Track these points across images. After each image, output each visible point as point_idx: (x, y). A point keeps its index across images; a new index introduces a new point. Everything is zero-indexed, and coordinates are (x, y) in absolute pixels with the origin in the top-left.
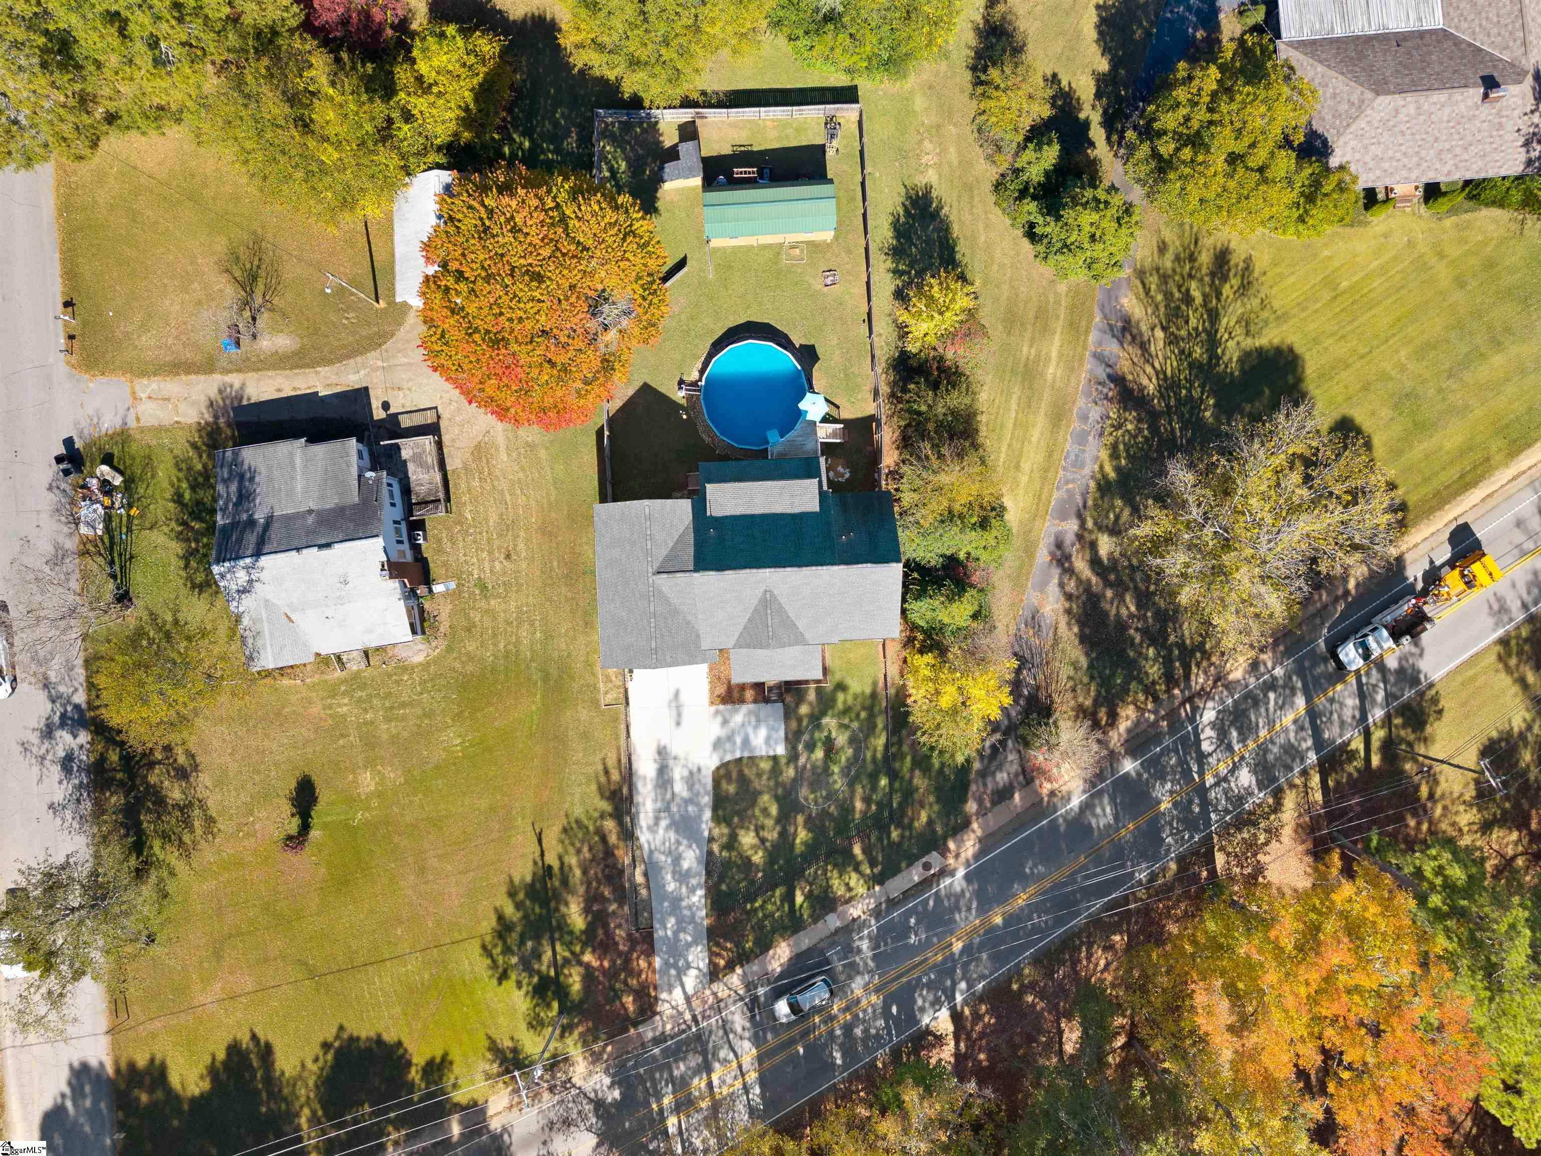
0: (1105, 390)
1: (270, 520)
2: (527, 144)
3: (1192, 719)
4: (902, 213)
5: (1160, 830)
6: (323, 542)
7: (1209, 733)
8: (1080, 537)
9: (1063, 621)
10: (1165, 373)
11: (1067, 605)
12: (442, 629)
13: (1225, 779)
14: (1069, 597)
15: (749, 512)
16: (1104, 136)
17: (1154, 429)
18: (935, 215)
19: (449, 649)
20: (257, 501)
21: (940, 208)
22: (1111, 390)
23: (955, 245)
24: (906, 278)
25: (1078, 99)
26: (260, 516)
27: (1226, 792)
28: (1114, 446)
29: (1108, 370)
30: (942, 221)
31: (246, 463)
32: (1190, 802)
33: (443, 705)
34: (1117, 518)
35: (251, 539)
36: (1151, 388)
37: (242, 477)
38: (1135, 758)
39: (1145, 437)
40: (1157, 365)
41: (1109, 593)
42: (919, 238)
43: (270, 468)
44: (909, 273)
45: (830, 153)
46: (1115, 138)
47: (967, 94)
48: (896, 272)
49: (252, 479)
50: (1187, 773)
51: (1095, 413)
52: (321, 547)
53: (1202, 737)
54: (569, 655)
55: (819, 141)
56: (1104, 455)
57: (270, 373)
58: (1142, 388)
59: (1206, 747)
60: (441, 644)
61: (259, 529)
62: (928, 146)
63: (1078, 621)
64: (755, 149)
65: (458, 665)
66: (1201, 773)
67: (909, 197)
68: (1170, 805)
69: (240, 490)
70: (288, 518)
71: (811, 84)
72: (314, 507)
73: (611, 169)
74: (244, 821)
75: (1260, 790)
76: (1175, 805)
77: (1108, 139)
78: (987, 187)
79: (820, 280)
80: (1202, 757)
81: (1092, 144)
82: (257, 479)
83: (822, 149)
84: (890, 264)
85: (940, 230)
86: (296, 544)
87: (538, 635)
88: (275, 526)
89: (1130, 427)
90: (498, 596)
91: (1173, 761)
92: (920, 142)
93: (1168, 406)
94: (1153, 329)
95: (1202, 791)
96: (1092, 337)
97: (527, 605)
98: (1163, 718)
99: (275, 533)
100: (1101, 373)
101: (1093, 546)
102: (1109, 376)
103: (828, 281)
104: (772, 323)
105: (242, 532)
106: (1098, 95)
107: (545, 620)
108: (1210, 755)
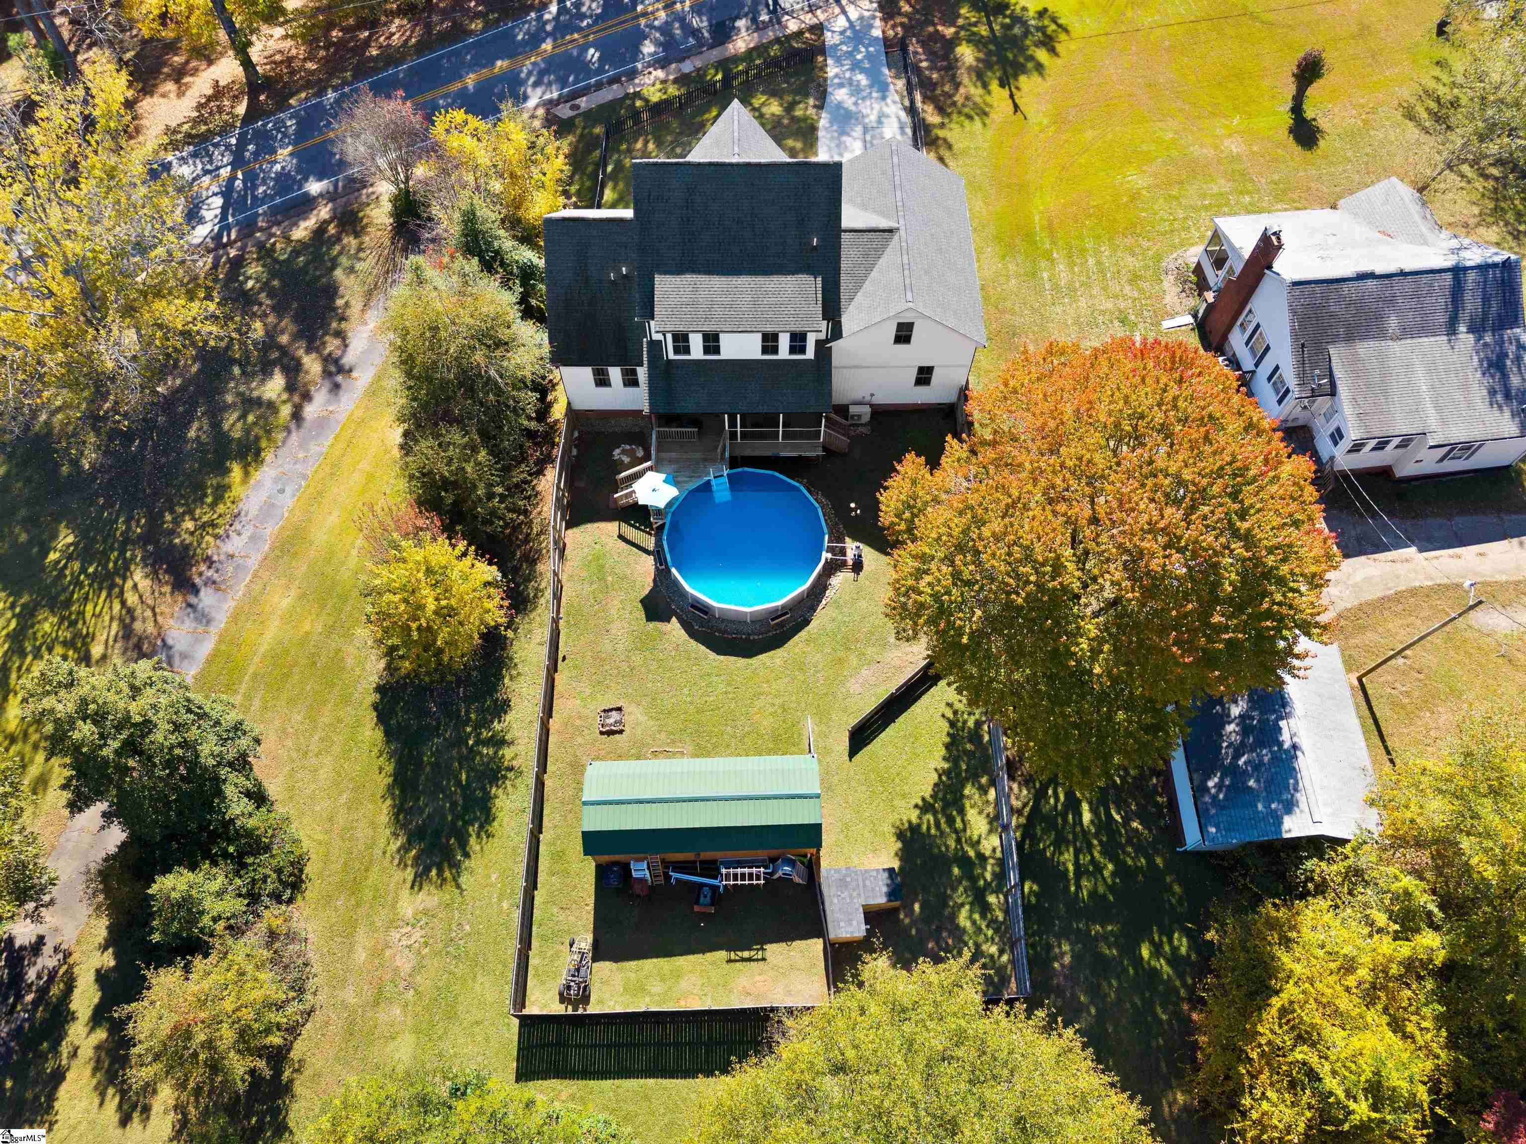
0: (210, 573)
1: (1451, 330)
2: (1145, 953)
3: (226, 228)
4: (473, 841)
5: (296, 133)
6: (1370, 283)
7: (208, 215)
8: (307, 397)
9: (354, 311)
10: (109, 595)
11: (343, 325)
12: (1171, 278)
13: (206, 172)
14: (340, 334)
15: (760, 280)
16: (77, 992)
17: (155, 519)
18: (415, 836)
19: (1158, 257)
20: (1476, 359)
21: (404, 849)
22: (199, 573)
23: (390, 788)
24: (485, 734)
25: (96, 1070)
26: (1465, 338)
27: (211, 162)
28: (219, 498)
29: (193, 600)
30: (403, 826)
31: (1507, 414)
32: (256, 154)
33: (1156, 207)
34: (243, 416)
35: (1472, 303)
36: (139, 576)
37: (1508, 396)
38: (307, 194)
39: (172, 511)
40: (117, 606)
41: (284, 339)
42: (449, 796)
43: (1470, 405)
44: (478, 742)
45: (585, 942)
46: (56, 990)
47: (308, 1072)
48: (499, 742)
49: (1492, 392)
50: (251, 179)
51: (235, 544)
52: (1371, 276)
53: (218, 211)
54: (1004, 257)
55: (604, 968)
56: (237, 490)
57: (1504, 578)
58: (154, 575)
59: (218, 201)
60: (1169, 262)
61: (1465, 316)
62: (404, 963)
63: (334, 309)
64: (722, 954)
65: (1146, 244)
66: (232, 179)
67: (456, 866)
68: (280, 151)
69: (1505, 377)
70: (1423, 329)
71: (607, 1084)
72: (1390, 343)
73: (986, 909)
74: (1371, 116)
75: (170, 163)
76: (273, 151)
77: (70, 987)
78: (312, 891)
79: (628, 719)
80: (227, 193)
81: (101, 977)
82: (1485, 392)
83: (600, 951)
84: (507, 752)
85: (409, 812)
86: (1407, 284)
87: (1045, 275)
88: (1442, 318)
89: (189, 525)
90: (1103, 313)
91: (261, 189)
92: (419, 968)
93: (122, 553)
94: (104, 657)
95: (237, 162)
96: (206, 648)
97: (1063, 304)
98: (261, 230)
99: (1439, 302)
100: (206, 598)
101: (290, 388)
102: (196, 591)
103: (615, 715)
104: (712, 655)
105: (1485, 314)
106: (59, 1076)
107: (1039, 291)
108: (215, 194)
